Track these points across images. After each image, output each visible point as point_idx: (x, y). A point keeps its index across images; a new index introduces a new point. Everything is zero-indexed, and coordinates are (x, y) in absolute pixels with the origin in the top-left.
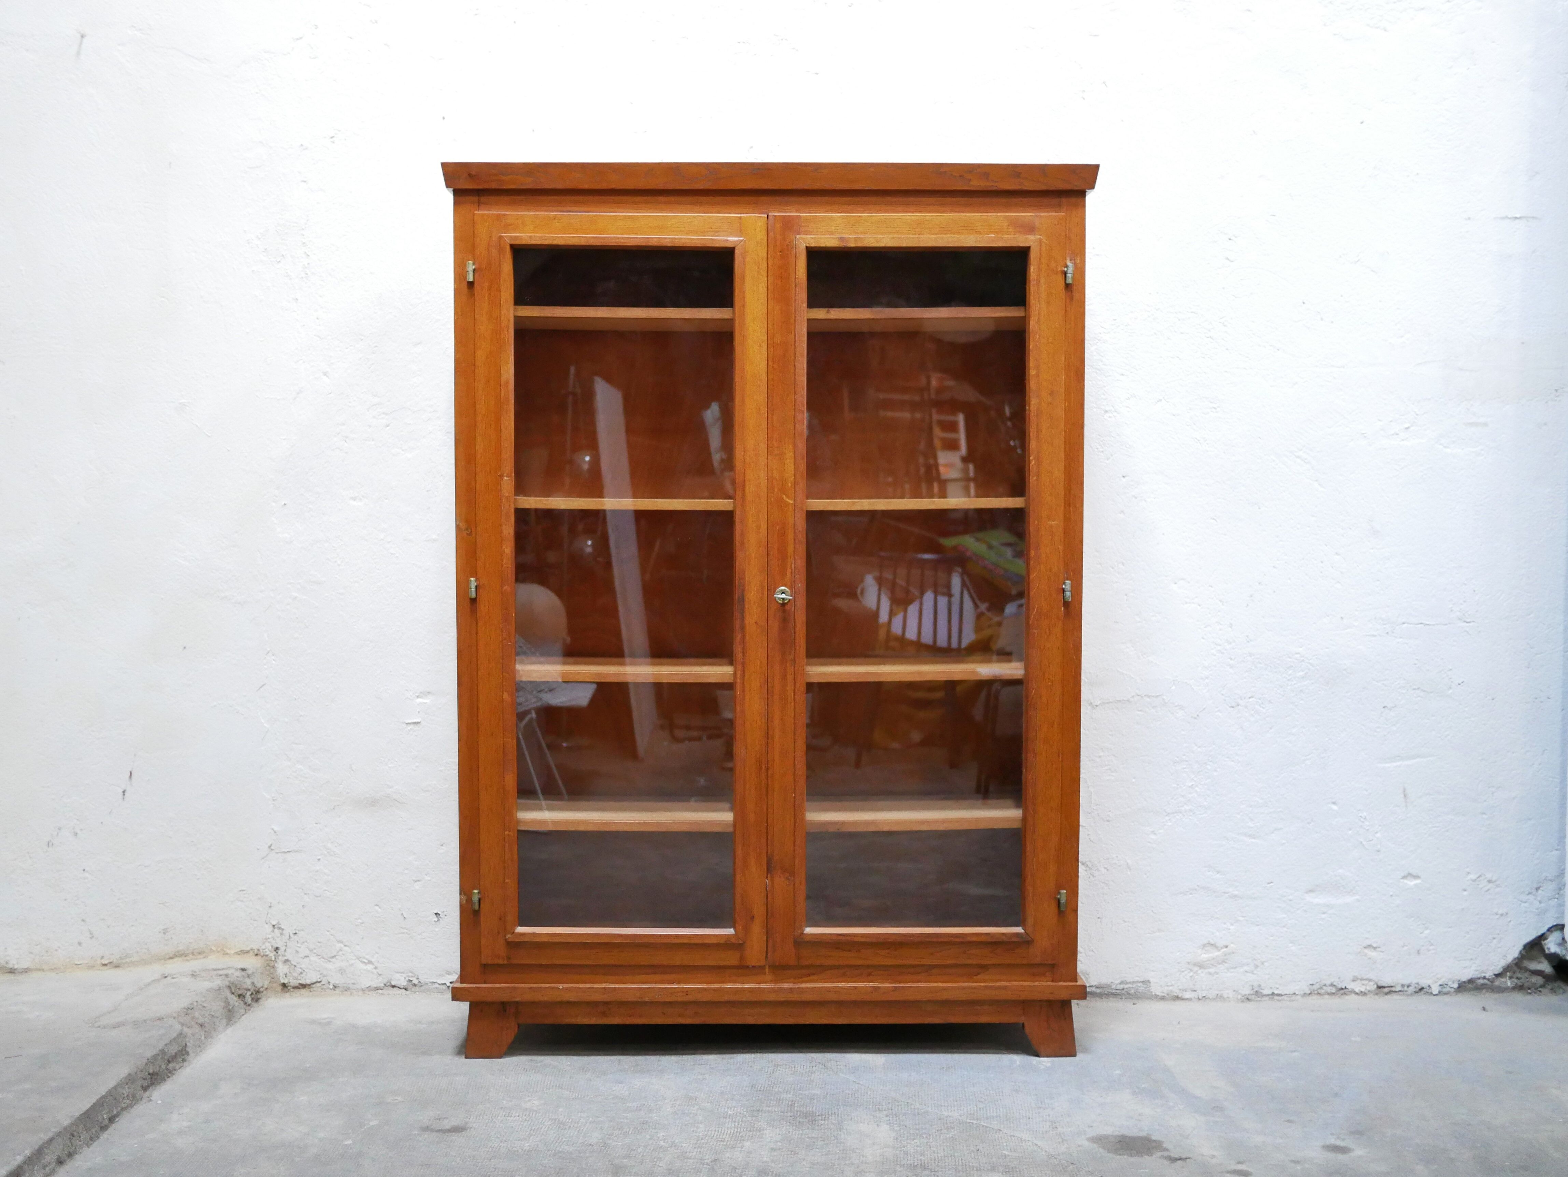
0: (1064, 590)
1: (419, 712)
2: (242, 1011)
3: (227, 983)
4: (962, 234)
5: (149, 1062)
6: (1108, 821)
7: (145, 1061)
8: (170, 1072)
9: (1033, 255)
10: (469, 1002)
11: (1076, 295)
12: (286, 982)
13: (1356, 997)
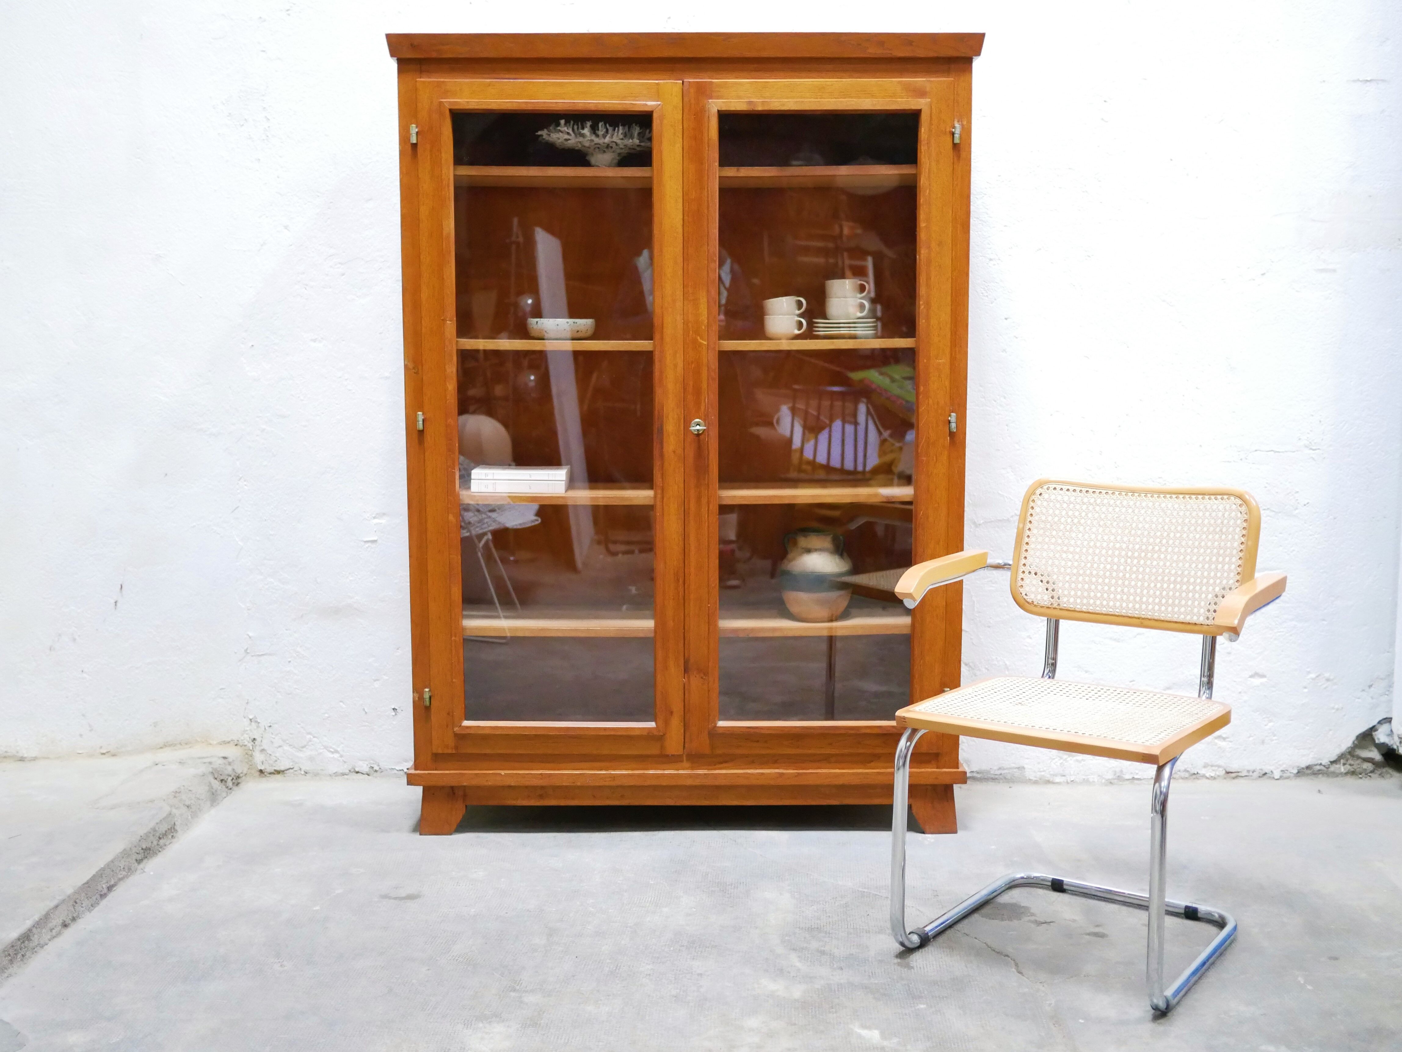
0: (949, 422)
1: (375, 531)
2: (224, 794)
3: (211, 770)
4: (859, 98)
5: (142, 839)
6: (989, 627)
7: (139, 838)
8: (161, 848)
9: (924, 118)
10: (422, 787)
11: (963, 154)
12: (262, 768)
13: (1207, 781)
